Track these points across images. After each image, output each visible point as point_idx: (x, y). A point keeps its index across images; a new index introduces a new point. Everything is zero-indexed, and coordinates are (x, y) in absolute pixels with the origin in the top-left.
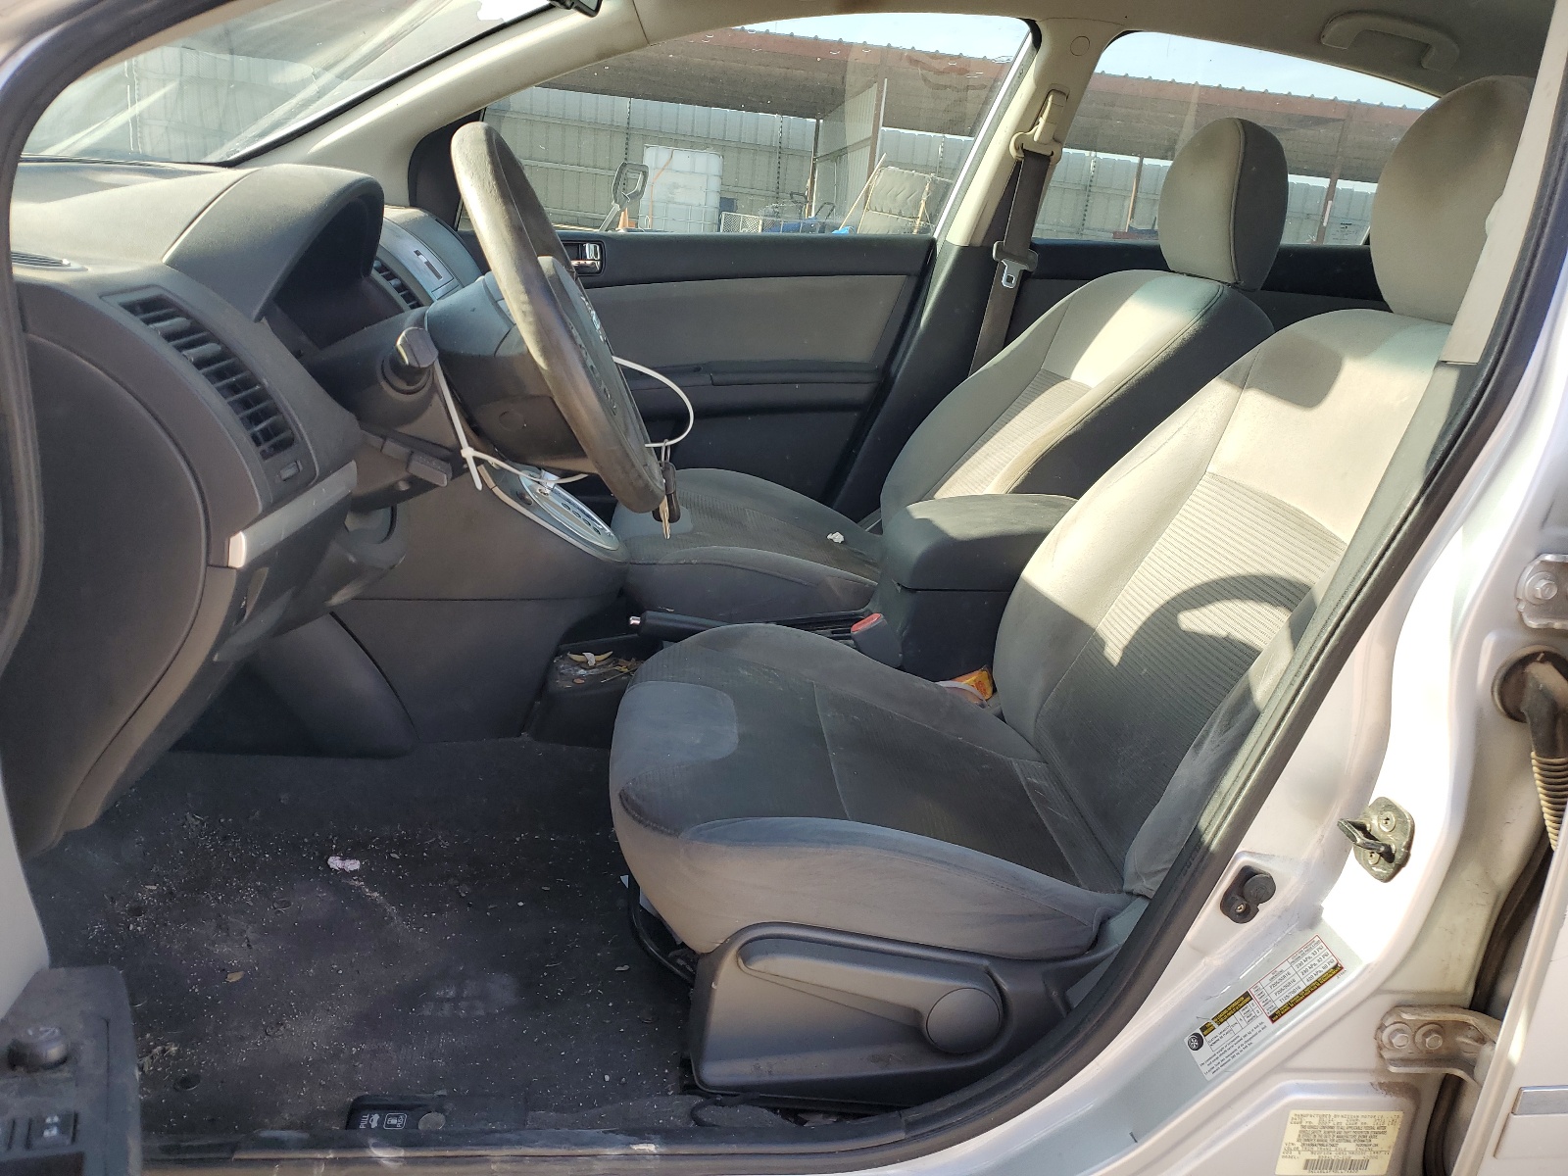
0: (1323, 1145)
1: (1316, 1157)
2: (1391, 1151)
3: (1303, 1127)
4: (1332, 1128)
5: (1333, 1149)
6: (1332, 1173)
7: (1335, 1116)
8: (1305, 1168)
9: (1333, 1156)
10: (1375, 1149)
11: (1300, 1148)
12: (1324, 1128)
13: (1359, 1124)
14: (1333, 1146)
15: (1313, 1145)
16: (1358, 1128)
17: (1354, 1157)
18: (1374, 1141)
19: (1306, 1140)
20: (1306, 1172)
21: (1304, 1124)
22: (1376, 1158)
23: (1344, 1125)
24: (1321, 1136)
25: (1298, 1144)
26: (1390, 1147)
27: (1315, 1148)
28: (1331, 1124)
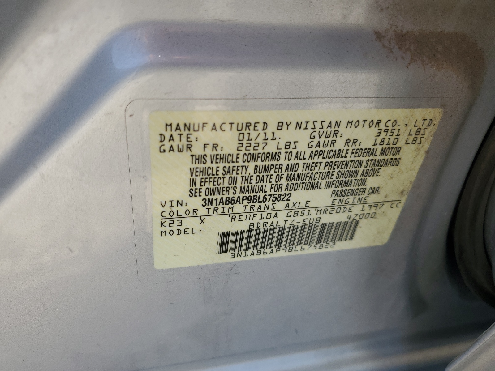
0: (256, 199)
1: (243, 226)
2: (404, 200)
3: (201, 159)
4: (274, 156)
5: (280, 205)
6: (282, 253)
7: (280, 126)
8: (223, 248)
9: (281, 220)
10: (372, 198)
11: (202, 211)
12: (254, 158)
13: (340, 145)
14: (278, 198)
15: (230, 201)
16: (337, 154)
17: (326, 219)
18: (371, 182)
19: (211, 191)
20: (227, 257)
21: (197, 150)
22: (373, 216)
23: (302, 147)
24: (248, 179)
25: (196, 203)
26: (402, 193)
27: (238, 208)
28: (271, 148)
